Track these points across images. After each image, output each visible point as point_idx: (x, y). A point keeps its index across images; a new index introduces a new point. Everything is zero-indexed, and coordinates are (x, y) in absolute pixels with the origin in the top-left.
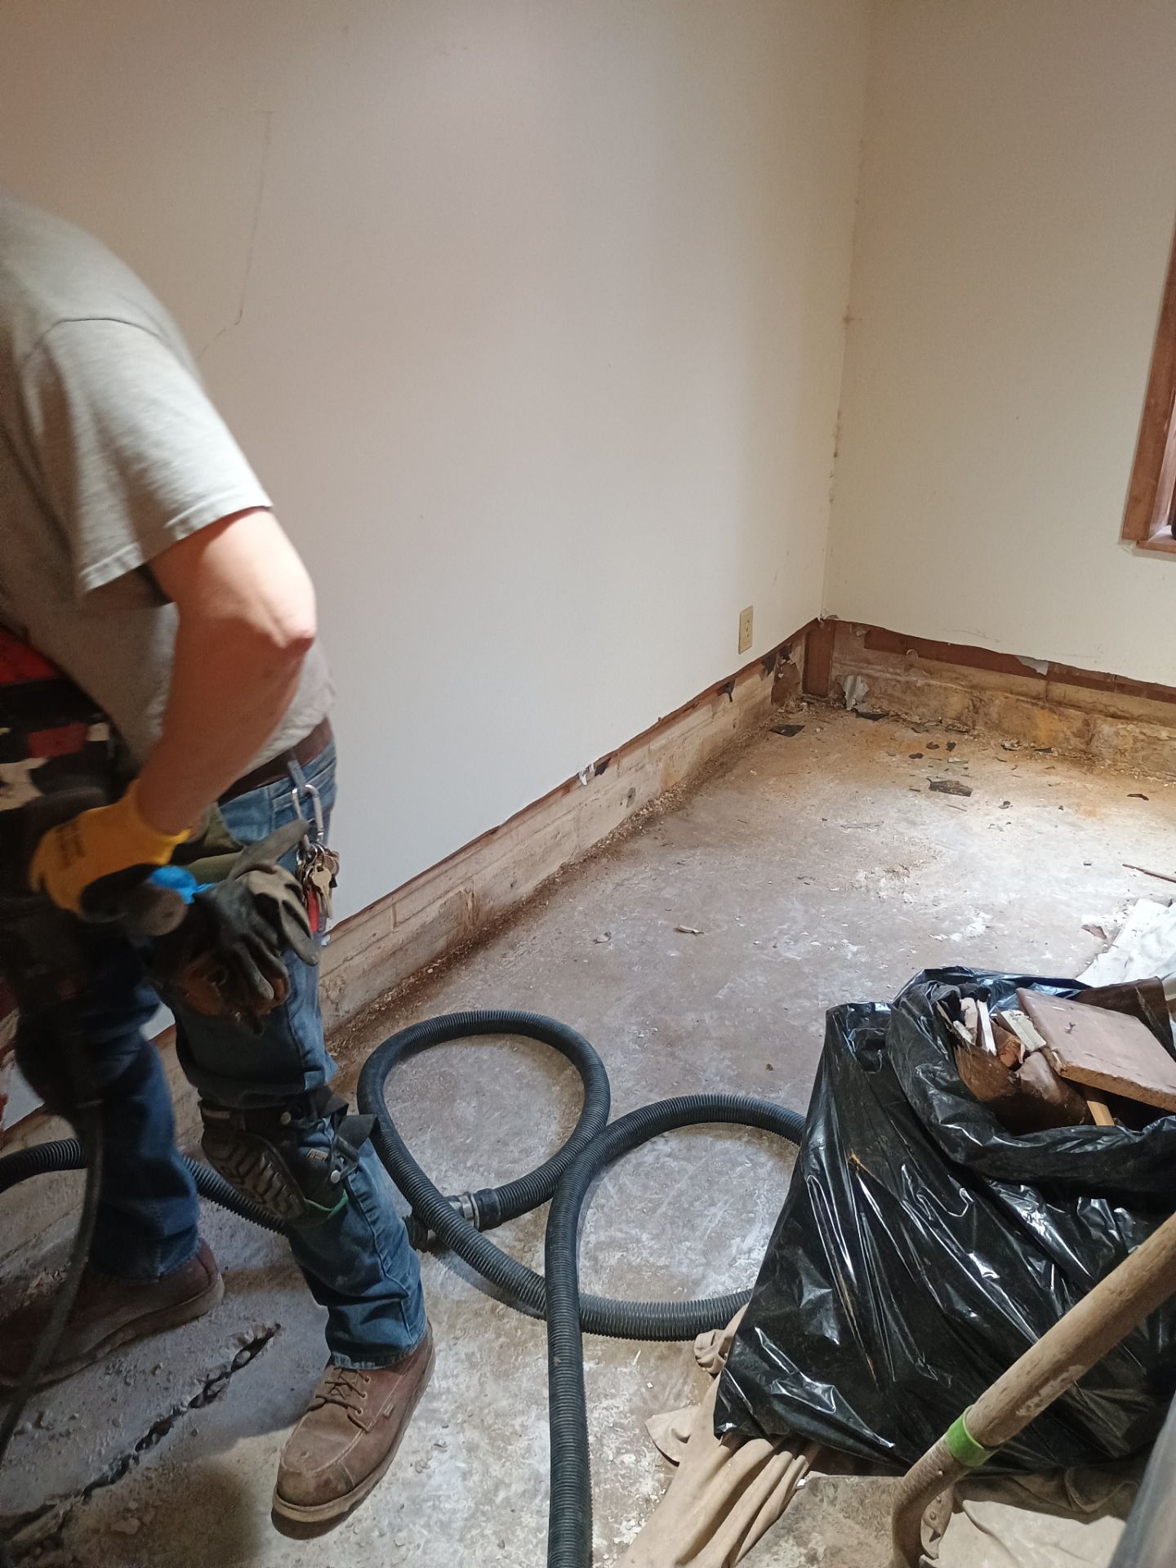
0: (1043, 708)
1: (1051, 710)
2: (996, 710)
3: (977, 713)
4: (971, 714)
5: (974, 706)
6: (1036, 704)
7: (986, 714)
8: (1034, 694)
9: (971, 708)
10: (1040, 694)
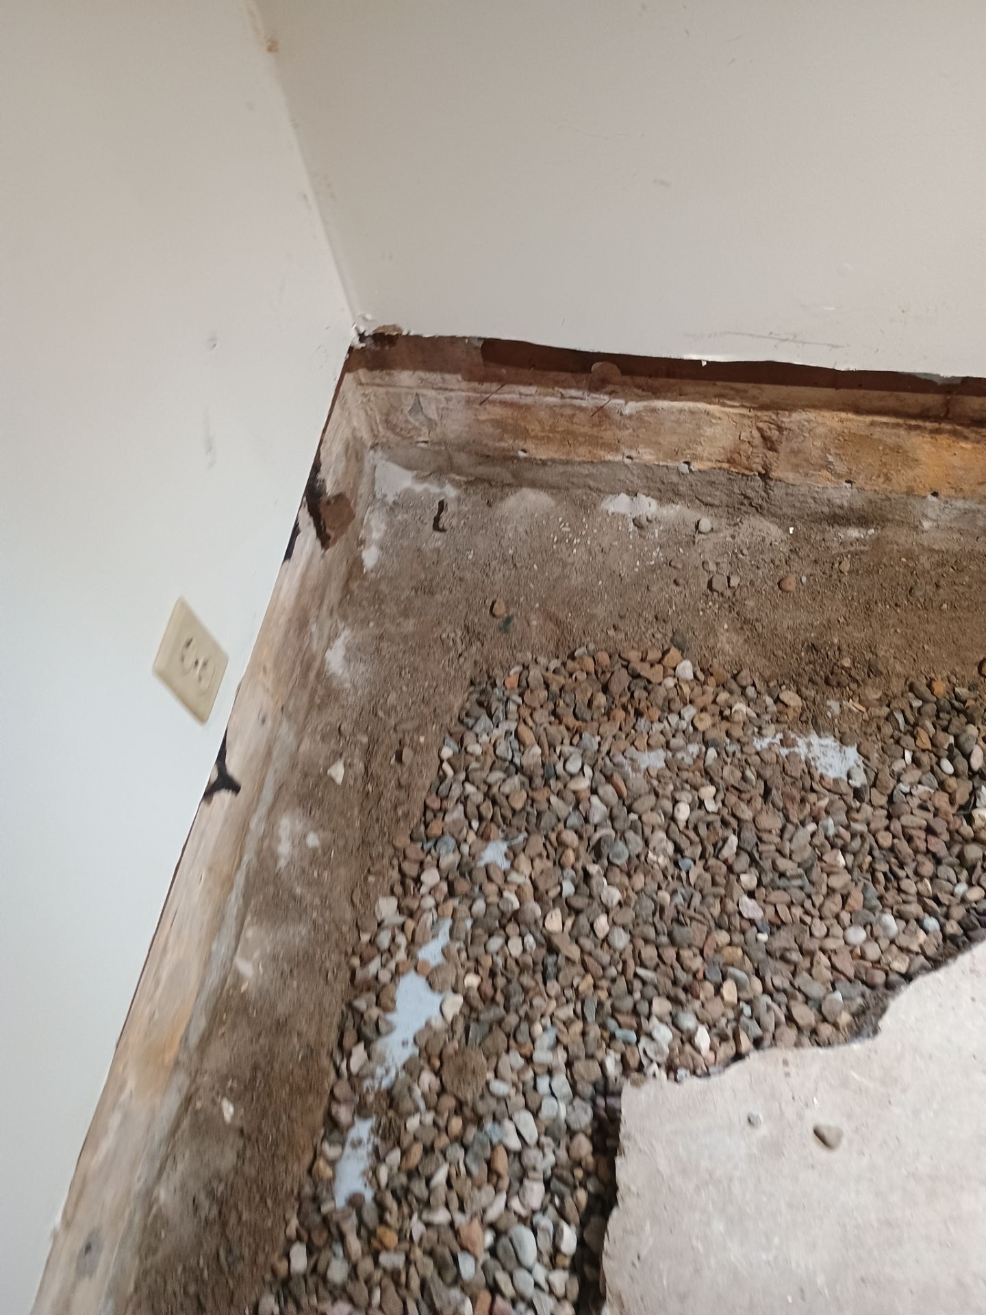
0: (938, 431)
1: (954, 433)
2: (818, 443)
3: (772, 449)
4: (761, 450)
5: (765, 438)
6: (917, 427)
7: (795, 453)
8: (916, 411)
9: (758, 440)
10: (928, 409)
